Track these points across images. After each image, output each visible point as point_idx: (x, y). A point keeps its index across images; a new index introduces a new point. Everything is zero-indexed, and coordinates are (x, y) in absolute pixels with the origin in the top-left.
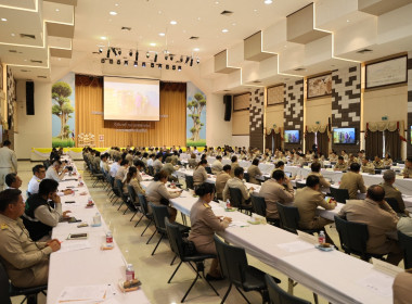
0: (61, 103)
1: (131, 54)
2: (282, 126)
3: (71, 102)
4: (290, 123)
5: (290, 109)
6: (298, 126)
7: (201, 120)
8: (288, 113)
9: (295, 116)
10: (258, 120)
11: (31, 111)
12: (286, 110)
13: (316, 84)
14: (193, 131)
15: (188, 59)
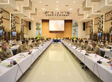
0: (38, 27)
1: (51, 13)
2: (97, 32)
3: (41, 26)
4: (99, 31)
5: (100, 26)
6: (101, 32)
7: (76, 31)
8: (99, 27)
9: (101, 28)
10: (92, 30)
11: (30, 29)
12: (99, 26)
13: (107, 16)
14: (74, 34)
15: (68, 12)
